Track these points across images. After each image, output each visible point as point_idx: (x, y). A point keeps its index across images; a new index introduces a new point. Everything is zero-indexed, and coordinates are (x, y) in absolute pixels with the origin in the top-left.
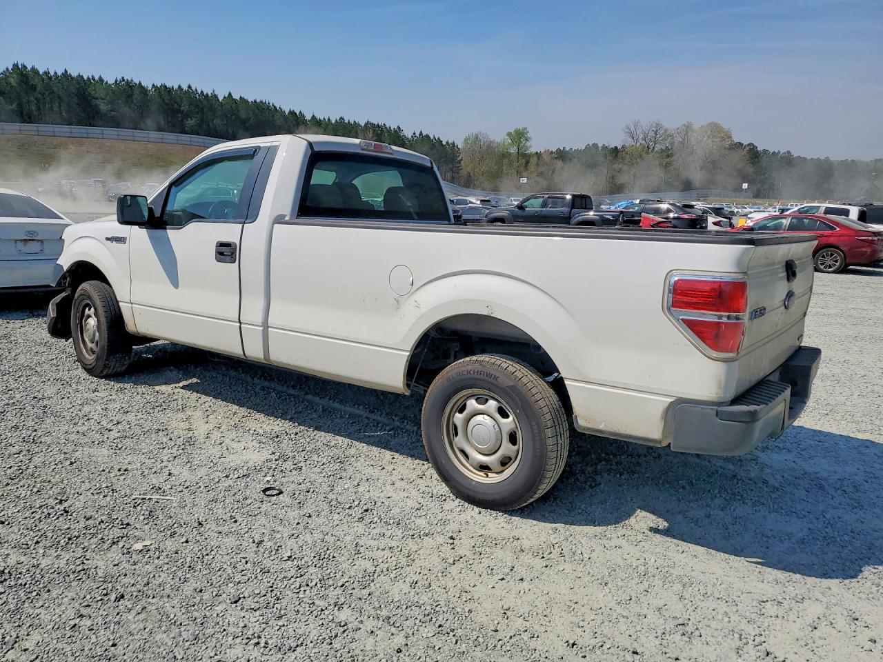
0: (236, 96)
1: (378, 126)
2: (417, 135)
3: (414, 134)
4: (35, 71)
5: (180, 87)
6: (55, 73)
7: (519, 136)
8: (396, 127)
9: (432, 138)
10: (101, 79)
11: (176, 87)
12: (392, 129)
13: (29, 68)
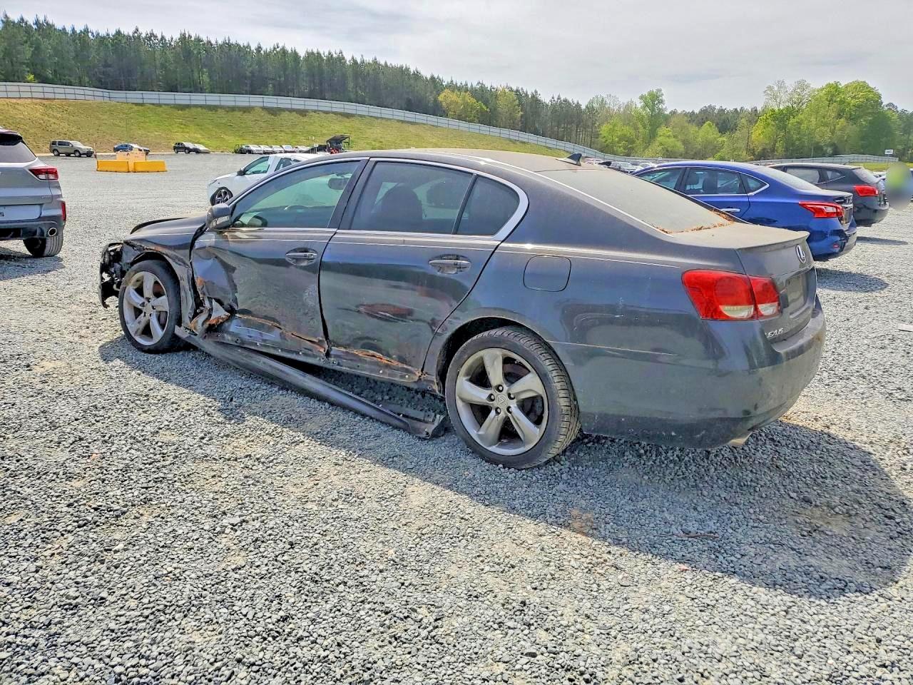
0: (382, 63)
1: (517, 91)
2: (556, 99)
3: (553, 98)
4: (199, 40)
5: (330, 53)
7: (653, 100)
8: (534, 92)
9: (571, 101)
10: (259, 49)
11: (327, 54)
12: (529, 93)
13: (193, 39)
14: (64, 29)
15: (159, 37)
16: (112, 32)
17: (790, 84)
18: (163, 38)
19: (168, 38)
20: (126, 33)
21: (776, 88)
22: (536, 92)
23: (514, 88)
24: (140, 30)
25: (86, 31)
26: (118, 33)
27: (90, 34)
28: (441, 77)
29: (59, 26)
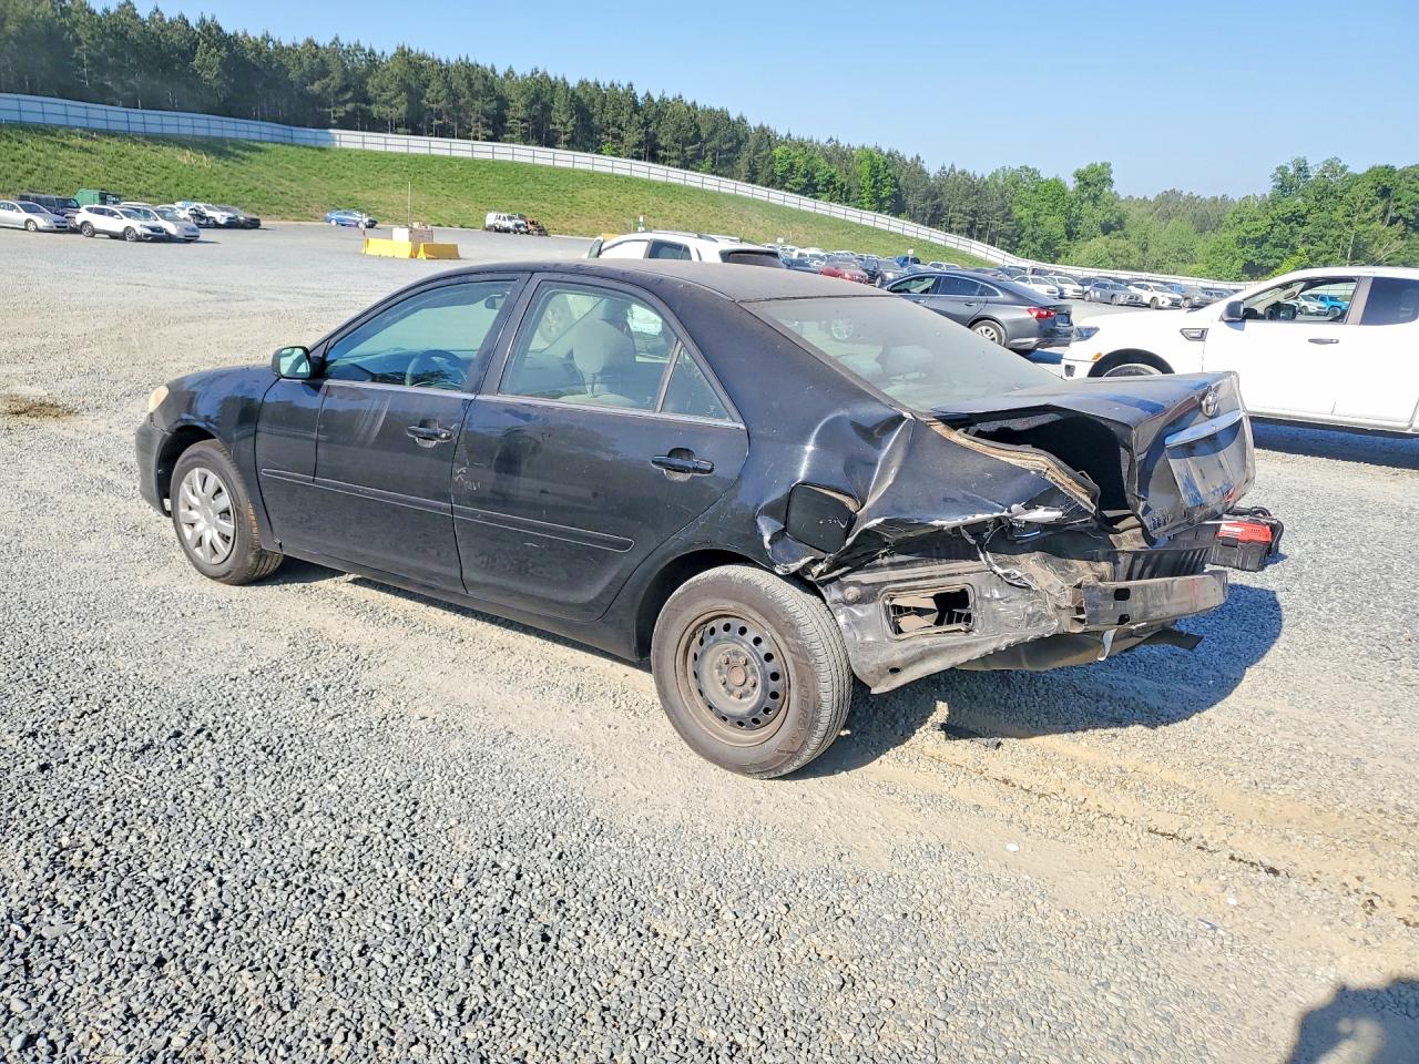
0: (689, 103)
1: (890, 155)
2: (947, 170)
3: (943, 168)
5: (612, 85)
6: (448, 61)
8: (914, 157)
9: (971, 174)
10: (510, 74)
11: (607, 85)
12: (908, 160)
14: (236, 34)
15: (367, 51)
16: (301, 41)
17: (1315, 165)
18: (372, 52)
19: (378, 53)
20: (321, 45)
21: (1292, 171)
22: (918, 158)
23: (885, 151)
24: (341, 41)
25: (267, 39)
26: (310, 42)
27: (270, 44)
28: (772, 128)
29: (228, 30)
